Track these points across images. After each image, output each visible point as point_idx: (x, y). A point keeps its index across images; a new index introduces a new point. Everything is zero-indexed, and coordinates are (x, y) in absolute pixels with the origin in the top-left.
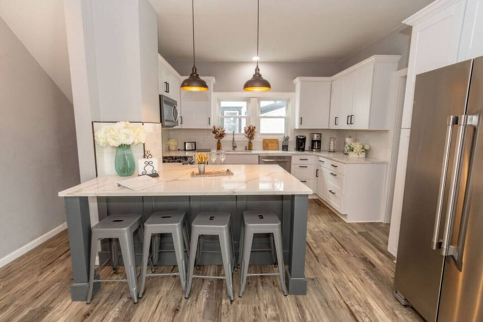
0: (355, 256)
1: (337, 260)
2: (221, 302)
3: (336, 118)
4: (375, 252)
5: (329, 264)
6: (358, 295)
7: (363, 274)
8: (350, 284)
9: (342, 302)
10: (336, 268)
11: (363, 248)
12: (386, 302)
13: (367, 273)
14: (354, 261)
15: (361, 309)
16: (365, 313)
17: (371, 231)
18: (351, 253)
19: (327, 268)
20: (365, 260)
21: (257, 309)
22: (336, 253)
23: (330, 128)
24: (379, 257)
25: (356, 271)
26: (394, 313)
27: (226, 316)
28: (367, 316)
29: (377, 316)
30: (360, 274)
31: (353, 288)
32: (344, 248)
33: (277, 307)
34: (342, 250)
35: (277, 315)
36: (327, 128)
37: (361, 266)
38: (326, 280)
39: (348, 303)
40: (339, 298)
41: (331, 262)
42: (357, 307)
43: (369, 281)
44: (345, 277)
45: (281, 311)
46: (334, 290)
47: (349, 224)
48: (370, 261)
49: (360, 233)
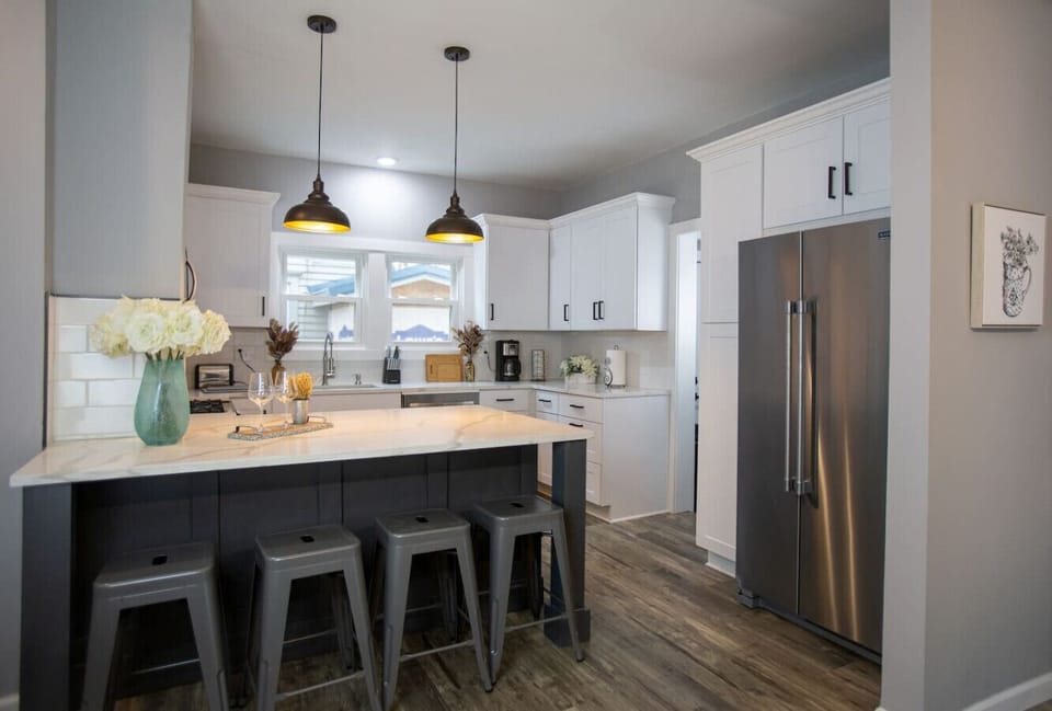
0: (645, 571)
1: (617, 582)
2: (436, 691)
3: (565, 306)
4: (674, 558)
5: (606, 590)
6: (671, 619)
7: (667, 591)
8: (652, 609)
9: (649, 634)
10: (621, 593)
11: (653, 557)
12: (713, 617)
13: (673, 590)
14: (646, 577)
15: (681, 636)
16: (688, 638)
17: (657, 529)
18: (637, 568)
19: (606, 598)
20: (663, 572)
21: (515, 681)
22: (612, 572)
23: (553, 328)
24: (683, 564)
25: (655, 590)
26: (728, 628)
27: (460, 706)
28: (692, 641)
29: (706, 637)
30: (662, 593)
31: (659, 612)
32: (622, 562)
33: (549, 669)
34: (619, 566)
35: (554, 678)
36: (544, 328)
37: (660, 582)
38: (614, 614)
39: (660, 633)
40: (644, 631)
41: (609, 587)
42: (675, 634)
43: (680, 598)
44: (641, 602)
45: (557, 671)
46: (632, 623)
47: (614, 524)
48: (671, 573)
49: (639, 535)
